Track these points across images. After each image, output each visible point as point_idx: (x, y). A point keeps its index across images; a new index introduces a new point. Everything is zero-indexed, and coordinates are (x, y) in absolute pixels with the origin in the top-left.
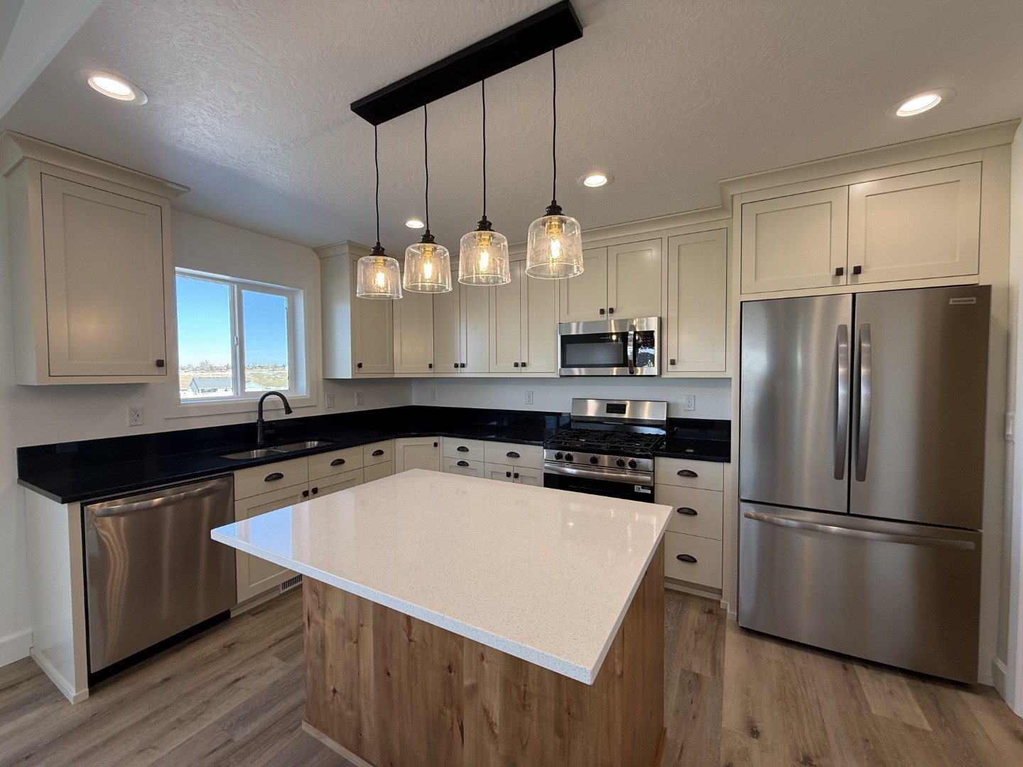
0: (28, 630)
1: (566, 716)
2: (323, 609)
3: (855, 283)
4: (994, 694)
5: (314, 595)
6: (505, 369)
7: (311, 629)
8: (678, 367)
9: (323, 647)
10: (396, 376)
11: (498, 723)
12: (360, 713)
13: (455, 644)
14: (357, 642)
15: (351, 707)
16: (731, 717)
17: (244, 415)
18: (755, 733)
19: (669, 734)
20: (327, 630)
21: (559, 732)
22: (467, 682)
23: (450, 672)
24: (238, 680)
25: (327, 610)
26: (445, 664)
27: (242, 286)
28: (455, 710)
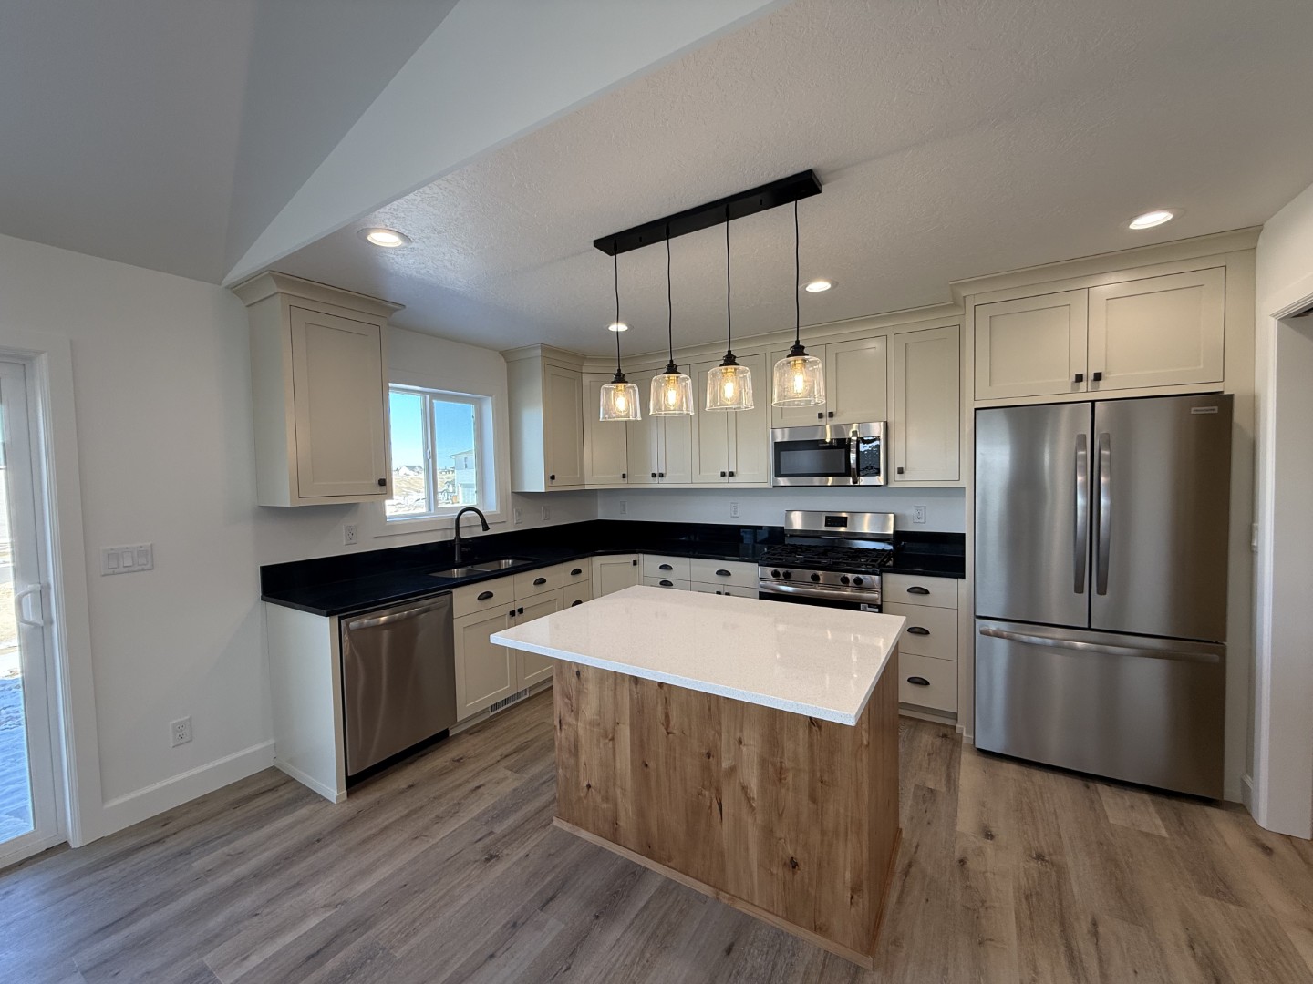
0: (272, 742)
1: (819, 784)
2: (576, 712)
3: (1095, 390)
4: (1241, 810)
5: (566, 700)
6: (711, 480)
7: (563, 731)
8: (907, 476)
9: (576, 747)
10: (587, 488)
11: (755, 797)
12: (616, 804)
13: (713, 732)
14: (613, 739)
15: (606, 799)
16: (966, 822)
17: (440, 533)
18: (989, 835)
19: (904, 835)
20: (581, 732)
21: (813, 799)
22: (725, 764)
23: (709, 757)
24: (479, 787)
25: (580, 712)
26: (705, 751)
27: (433, 396)
28: (713, 791)
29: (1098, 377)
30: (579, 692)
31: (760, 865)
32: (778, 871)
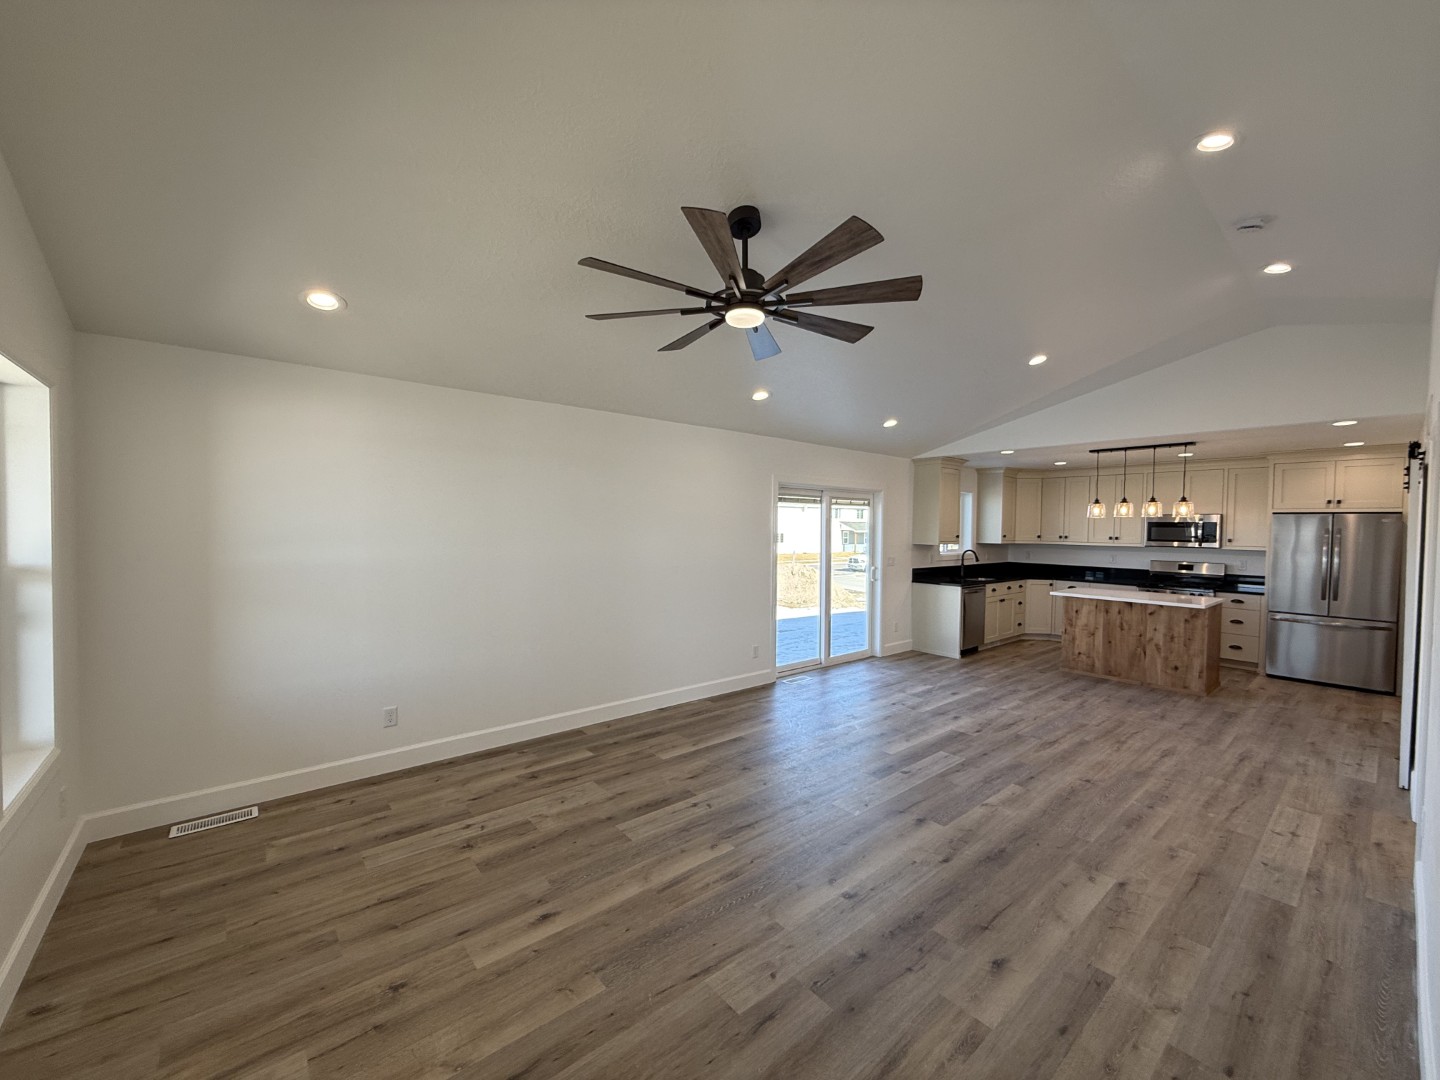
0: (911, 640)
3: (1338, 507)
6: (1102, 541)
8: (1234, 543)
9: (1074, 639)
10: (1016, 542)
12: (1093, 659)
15: (1088, 657)
25: (1076, 626)
28: (1142, 648)
29: (1339, 502)
30: (1077, 618)
31: (1162, 670)
32: (1169, 671)
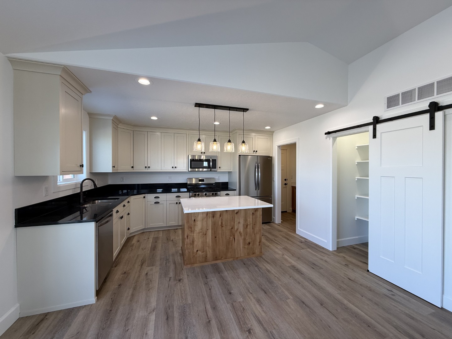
3: (256, 154)
5: (190, 229)
7: (188, 239)
8: (221, 169)
11: (242, 233)
12: (206, 252)
14: (206, 234)
15: (203, 252)
21: (253, 229)
22: (236, 229)
23: (232, 229)
25: (195, 231)
28: (233, 236)
29: (256, 151)
30: (195, 225)
31: (243, 247)
32: (246, 246)
